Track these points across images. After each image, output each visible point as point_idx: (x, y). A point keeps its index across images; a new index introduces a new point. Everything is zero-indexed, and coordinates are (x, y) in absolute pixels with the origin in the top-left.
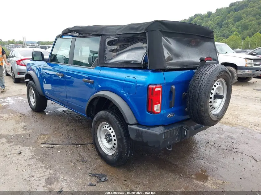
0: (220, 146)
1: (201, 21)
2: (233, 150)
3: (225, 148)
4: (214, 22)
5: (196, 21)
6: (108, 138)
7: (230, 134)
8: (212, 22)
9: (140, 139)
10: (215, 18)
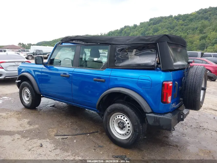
0: (192, 126)
1: (129, 31)
2: (201, 128)
3: (195, 126)
4: (139, 32)
5: (126, 31)
6: (121, 125)
7: (192, 117)
8: (138, 32)
9: (157, 124)
10: (140, 29)
